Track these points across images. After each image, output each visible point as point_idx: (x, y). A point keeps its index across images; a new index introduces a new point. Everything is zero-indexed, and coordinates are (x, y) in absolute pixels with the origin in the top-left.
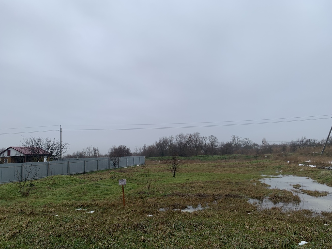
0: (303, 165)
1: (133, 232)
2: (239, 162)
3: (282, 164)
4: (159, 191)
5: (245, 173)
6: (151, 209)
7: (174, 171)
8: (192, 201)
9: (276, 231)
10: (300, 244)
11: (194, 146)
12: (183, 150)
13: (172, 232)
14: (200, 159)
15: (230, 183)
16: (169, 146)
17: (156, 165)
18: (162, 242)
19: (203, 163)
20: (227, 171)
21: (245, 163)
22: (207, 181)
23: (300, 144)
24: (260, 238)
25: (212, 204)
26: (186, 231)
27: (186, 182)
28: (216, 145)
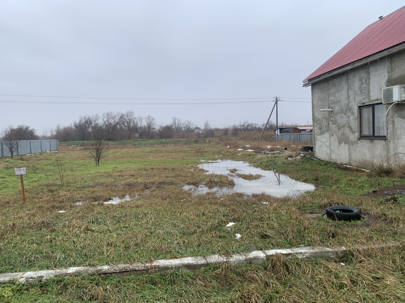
0: (242, 150)
1: (35, 232)
2: (178, 147)
3: (222, 149)
4: (75, 182)
5: (183, 159)
6: (63, 204)
7: (98, 159)
8: (119, 192)
9: (206, 215)
10: (228, 225)
11: (126, 128)
12: (112, 133)
13: (89, 227)
14: (133, 144)
15: (165, 170)
16: (93, 127)
17: (74, 151)
18: (75, 240)
19: (136, 148)
20: (163, 156)
21: (184, 148)
22: (139, 169)
23: (242, 129)
24: (189, 224)
25: (142, 193)
26: (106, 224)
27: (113, 170)
28: (154, 127)
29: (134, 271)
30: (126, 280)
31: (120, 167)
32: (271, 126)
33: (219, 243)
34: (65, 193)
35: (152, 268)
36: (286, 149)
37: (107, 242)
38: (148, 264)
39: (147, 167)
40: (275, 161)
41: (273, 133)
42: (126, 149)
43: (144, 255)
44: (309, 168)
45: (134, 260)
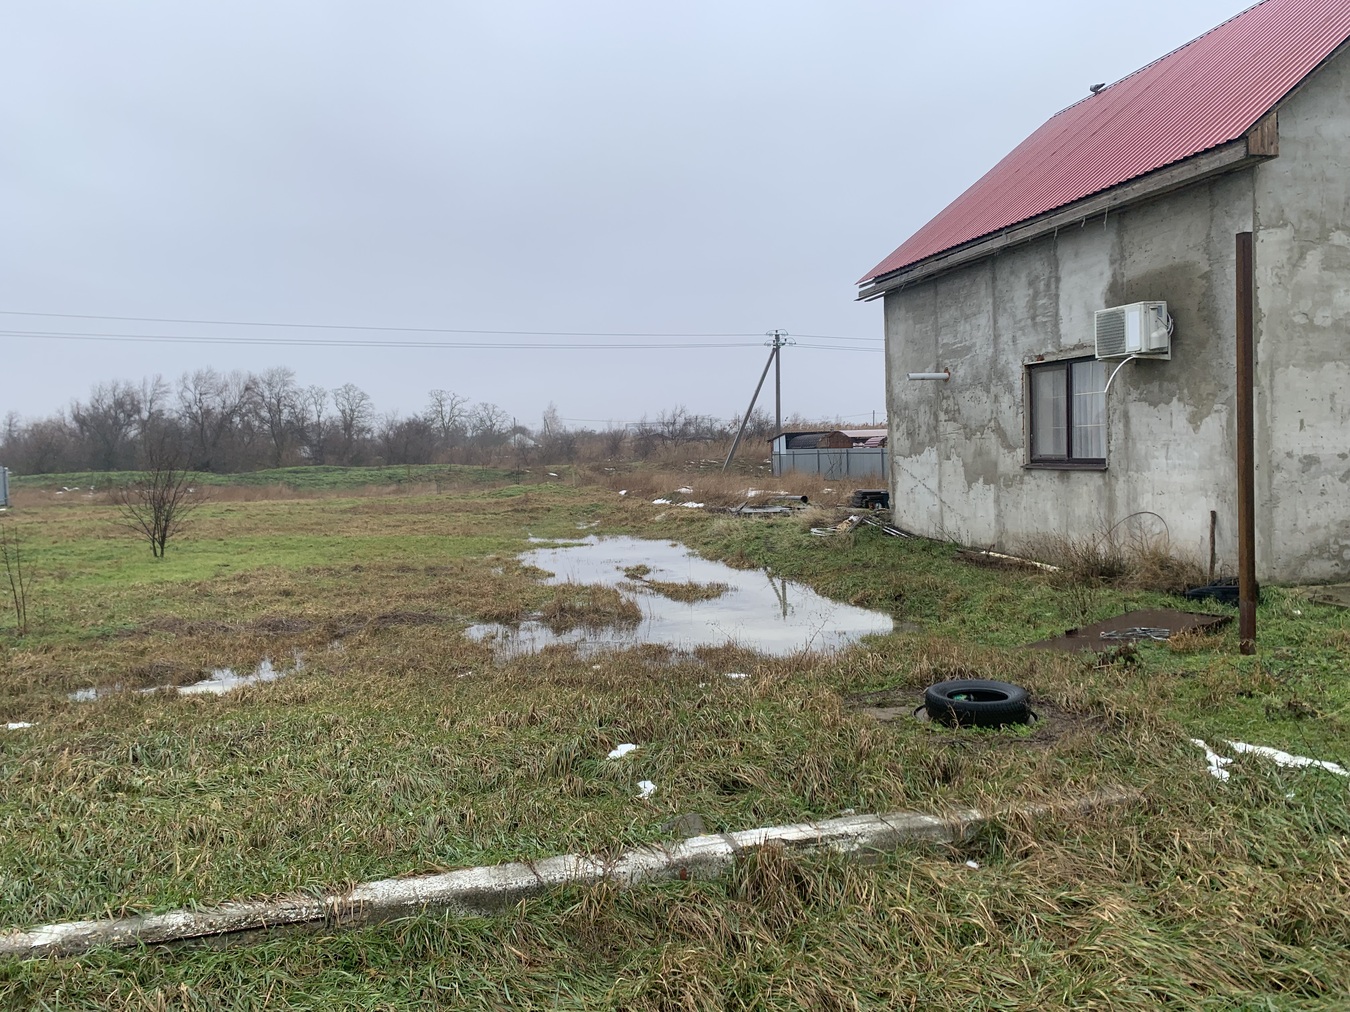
0: (668, 502)
2: (451, 492)
3: (601, 500)
4: (74, 617)
5: (467, 535)
6: (22, 698)
7: (160, 535)
8: (235, 650)
9: (541, 723)
10: (613, 754)
11: (266, 427)
12: (214, 445)
13: (119, 777)
14: (289, 484)
15: (403, 571)
16: (143, 423)
17: (70, 507)
18: (64, 826)
19: (300, 497)
20: (398, 526)
21: (473, 498)
22: (308, 569)
23: (666, 433)
24: (483, 754)
25: (320, 654)
26: (186, 766)
27: (216, 576)
28: (366, 424)
29: (280, 925)
30: (252, 958)
31: (241, 564)
32: (760, 425)
33: (583, 815)
34: (33, 658)
35: (345, 911)
36: (805, 499)
37: (187, 829)
38: (332, 897)
39: (337, 564)
40: (771, 540)
41: (764, 448)
42: (266, 501)
43: (319, 868)
44: (876, 559)
45: (284, 888)
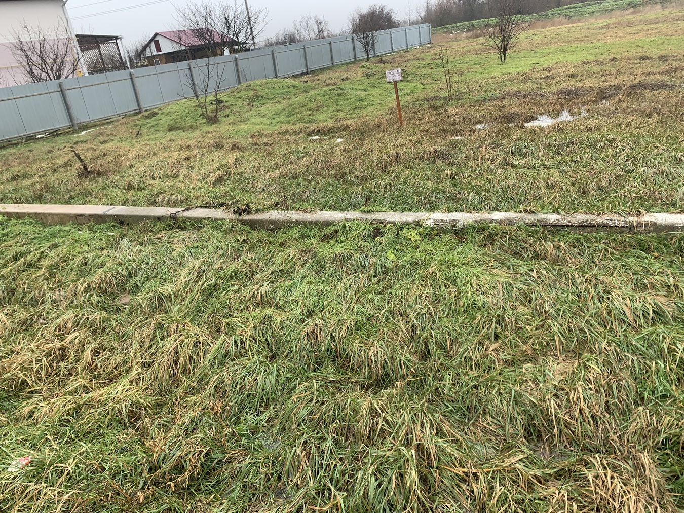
4: (470, 92)
8: (549, 105)
13: (507, 160)
14: (566, 16)
15: (643, 59)
17: (457, 41)
19: (574, 22)
22: (584, 62)
25: (596, 107)
27: (533, 69)
29: (605, 226)
30: (591, 238)
31: (545, 63)
34: (457, 110)
35: (640, 225)
37: (546, 183)
38: (632, 217)
39: (601, 58)
42: (552, 28)
45: (604, 211)
